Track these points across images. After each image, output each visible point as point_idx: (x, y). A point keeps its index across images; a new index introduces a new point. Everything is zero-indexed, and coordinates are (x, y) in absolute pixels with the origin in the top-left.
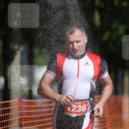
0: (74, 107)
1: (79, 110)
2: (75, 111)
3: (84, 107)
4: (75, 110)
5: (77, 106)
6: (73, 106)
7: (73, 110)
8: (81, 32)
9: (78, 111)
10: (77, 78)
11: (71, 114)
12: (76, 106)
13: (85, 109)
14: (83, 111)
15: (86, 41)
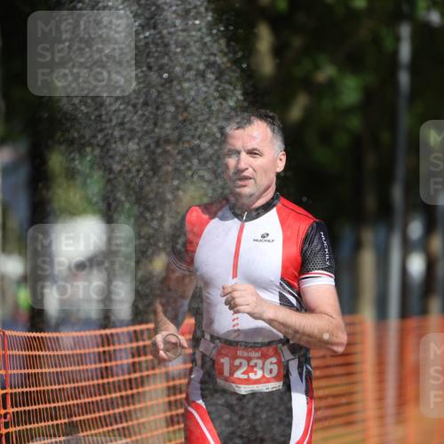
0: (241, 363)
1: (256, 374)
2: (245, 377)
3: (271, 363)
5: (249, 363)
6: (237, 363)
7: (239, 374)
9: (252, 376)
10: (233, 278)
11: (234, 385)
12: (245, 362)
13: (275, 368)
14: (268, 376)
15: (281, 166)
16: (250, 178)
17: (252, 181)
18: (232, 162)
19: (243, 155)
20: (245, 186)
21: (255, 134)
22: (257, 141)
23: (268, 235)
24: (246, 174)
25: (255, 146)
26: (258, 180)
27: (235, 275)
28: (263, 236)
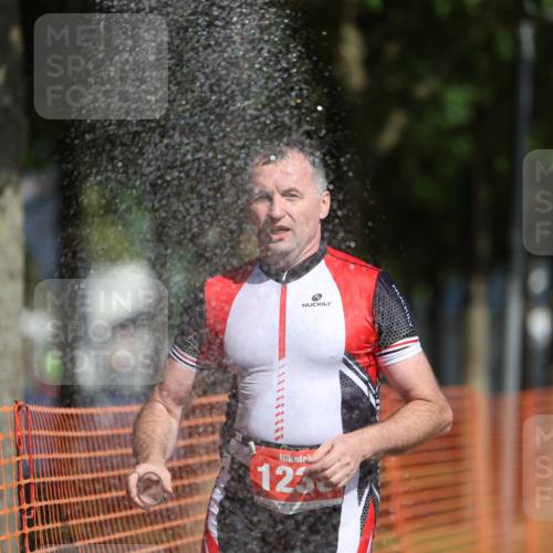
0: (284, 473)
1: (305, 486)
2: (291, 490)
4: (289, 485)
5: (295, 471)
6: (279, 472)
9: (300, 489)
10: (280, 358)
11: (276, 502)
12: (290, 471)
14: (322, 490)
15: (324, 211)
16: (288, 230)
17: (290, 232)
18: (261, 209)
19: (277, 198)
20: (281, 240)
21: (290, 169)
22: (295, 178)
23: (320, 296)
24: (281, 223)
25: (293, 186)
26: (298, 231)
27: (281, 355)
28: (314, 299)
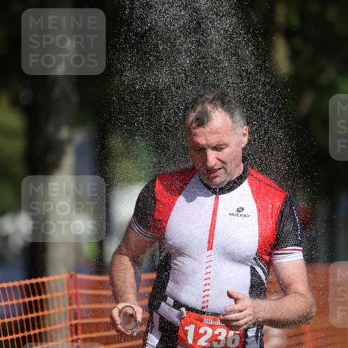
0: (205, 332)
1: (219, 343)
3: (235, 334)
5: (214, 331)
6: (201, 330)
7: (202, 342)
8: (228, 118)
13: (237, 339)
14: (230, 345)
15: (244, 141)
19: (209, 151)
27: (210, 247)
28: (238, 210)
